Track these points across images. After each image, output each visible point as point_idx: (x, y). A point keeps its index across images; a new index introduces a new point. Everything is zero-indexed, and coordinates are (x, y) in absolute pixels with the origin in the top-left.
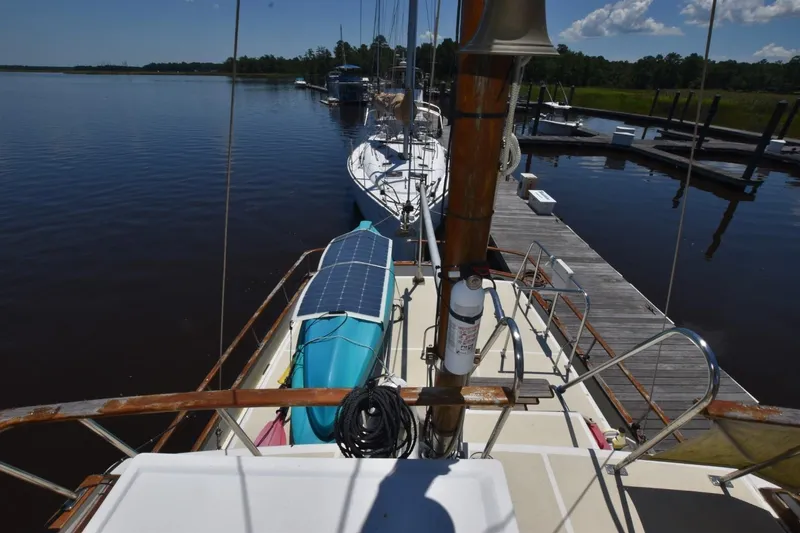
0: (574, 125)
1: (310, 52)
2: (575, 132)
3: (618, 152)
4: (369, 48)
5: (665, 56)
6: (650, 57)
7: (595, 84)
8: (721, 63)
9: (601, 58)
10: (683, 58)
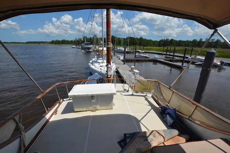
0: (145, 55)
1: (76, 39)
2: (146, 57)
3: (155, 61)
4: (92, 38)
5: (166, 39)
6: (162, 40)
7: (150, 46)
8: (178, 41)
9: (151, 40)
10: (170, 39)
